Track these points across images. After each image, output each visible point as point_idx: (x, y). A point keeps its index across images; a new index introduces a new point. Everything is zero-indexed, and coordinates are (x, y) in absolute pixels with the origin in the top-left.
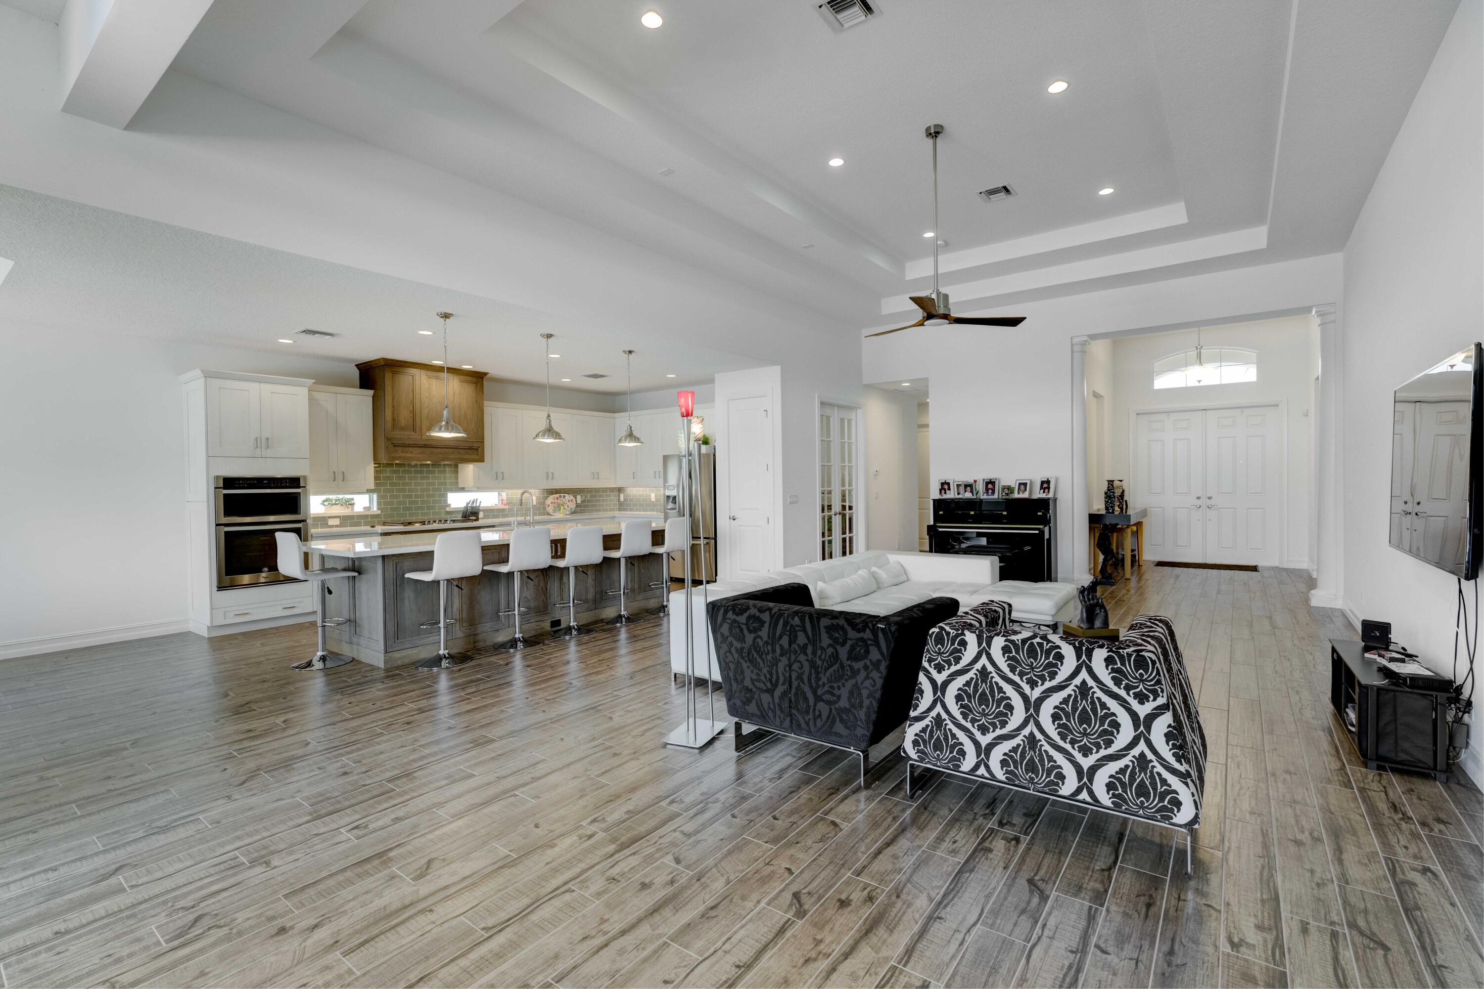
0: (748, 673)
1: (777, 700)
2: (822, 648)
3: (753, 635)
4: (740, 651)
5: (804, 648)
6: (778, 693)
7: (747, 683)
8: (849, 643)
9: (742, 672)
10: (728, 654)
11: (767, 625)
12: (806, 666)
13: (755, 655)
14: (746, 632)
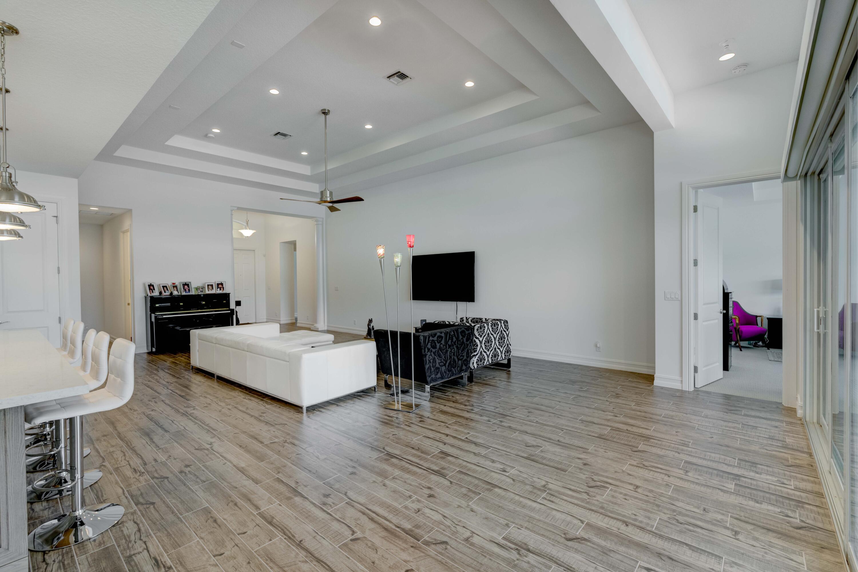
0: (438, 361)
1: (447, 367)
2: (460, 341)
3: (439, 344)
4: (434, 353)
5: (455, 343)
6: (447, 364)
7: (437, 365)
8: (466, 335)
9: (436, 361)
10: (430, 356)
11: (444, 338)
12: (455, 348)
13: (440, 352)
14: (437, 344)
